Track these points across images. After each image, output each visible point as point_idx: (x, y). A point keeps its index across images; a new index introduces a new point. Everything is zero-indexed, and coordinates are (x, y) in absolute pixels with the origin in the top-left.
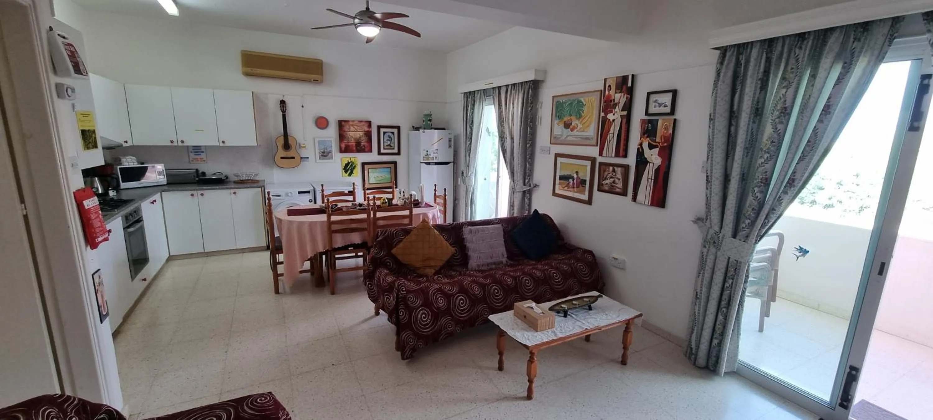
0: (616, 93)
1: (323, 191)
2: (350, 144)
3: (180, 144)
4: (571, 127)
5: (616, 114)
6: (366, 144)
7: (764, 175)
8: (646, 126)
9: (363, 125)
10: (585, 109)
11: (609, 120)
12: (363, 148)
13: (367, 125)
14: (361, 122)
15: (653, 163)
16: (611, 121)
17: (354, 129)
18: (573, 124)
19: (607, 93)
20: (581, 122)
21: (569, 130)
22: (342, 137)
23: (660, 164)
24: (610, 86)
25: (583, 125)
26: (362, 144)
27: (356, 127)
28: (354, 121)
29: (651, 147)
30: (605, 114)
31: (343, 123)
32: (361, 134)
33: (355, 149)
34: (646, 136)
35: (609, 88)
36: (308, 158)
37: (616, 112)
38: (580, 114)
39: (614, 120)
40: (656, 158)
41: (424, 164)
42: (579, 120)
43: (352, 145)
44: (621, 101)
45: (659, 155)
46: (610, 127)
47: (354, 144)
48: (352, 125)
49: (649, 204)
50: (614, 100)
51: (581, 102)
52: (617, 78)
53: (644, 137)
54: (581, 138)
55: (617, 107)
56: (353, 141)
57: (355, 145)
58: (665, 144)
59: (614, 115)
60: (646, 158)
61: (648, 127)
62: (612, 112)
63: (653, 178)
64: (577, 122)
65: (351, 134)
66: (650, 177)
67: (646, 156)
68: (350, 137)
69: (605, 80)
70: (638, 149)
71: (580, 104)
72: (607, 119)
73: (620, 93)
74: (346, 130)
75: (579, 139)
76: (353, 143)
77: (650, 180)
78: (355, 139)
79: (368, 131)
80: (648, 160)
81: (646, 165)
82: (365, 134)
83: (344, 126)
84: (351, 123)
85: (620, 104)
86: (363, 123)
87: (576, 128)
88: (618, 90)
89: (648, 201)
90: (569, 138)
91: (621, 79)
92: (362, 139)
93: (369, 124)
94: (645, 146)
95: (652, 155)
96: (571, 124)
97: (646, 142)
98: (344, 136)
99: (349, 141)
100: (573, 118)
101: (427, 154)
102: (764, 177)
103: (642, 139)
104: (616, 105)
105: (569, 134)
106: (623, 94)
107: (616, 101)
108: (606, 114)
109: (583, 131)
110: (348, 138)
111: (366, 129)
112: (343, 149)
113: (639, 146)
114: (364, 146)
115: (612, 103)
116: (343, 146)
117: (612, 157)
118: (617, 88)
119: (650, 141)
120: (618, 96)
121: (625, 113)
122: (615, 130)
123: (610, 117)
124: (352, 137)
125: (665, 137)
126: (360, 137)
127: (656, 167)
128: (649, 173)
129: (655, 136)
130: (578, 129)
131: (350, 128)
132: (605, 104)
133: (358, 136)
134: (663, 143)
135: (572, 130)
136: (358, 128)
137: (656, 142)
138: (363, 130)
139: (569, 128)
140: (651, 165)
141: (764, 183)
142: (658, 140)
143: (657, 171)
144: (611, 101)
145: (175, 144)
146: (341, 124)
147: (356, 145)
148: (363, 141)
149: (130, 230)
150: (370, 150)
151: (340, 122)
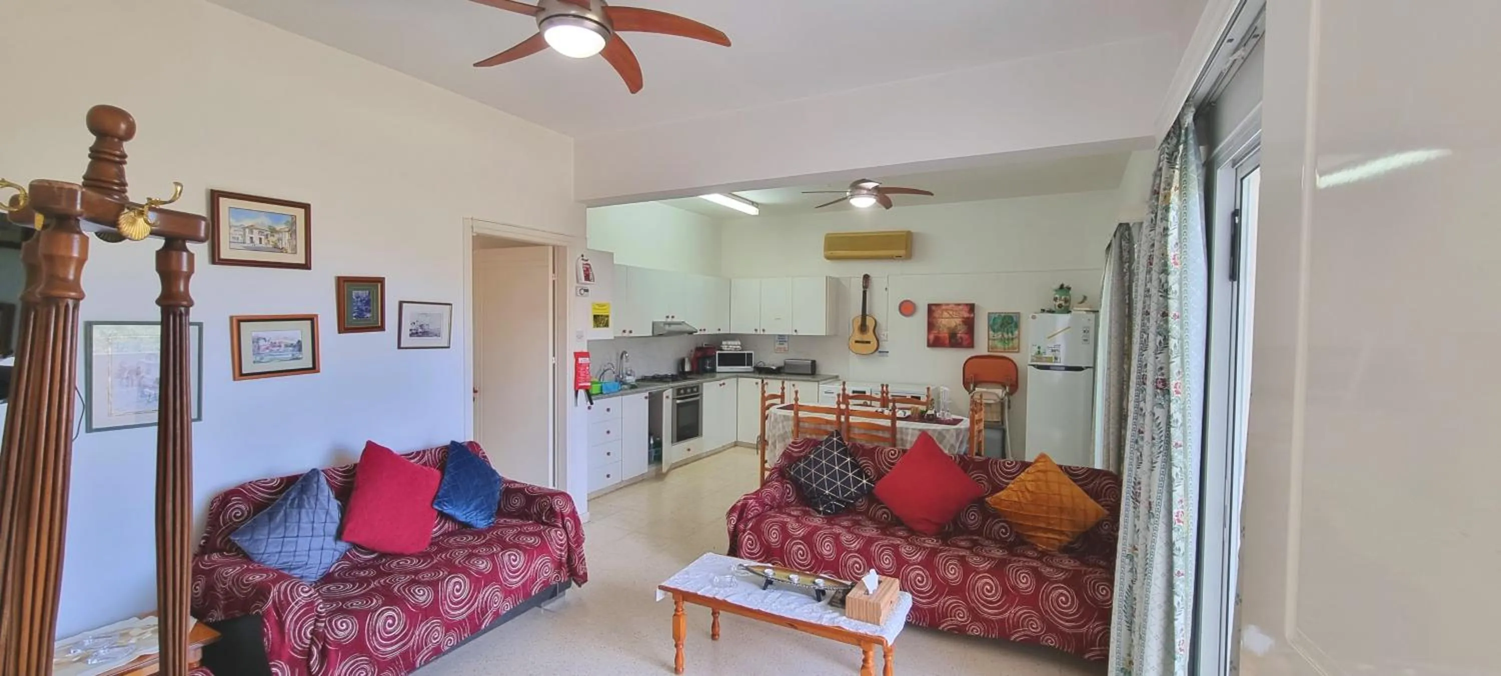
2: (941, 335)
3: (762, 333)
6: (963, 335)
7: (1159, 373)
9: (962, 310)
12: (960, 341)
13: (967, 309)
14: (959, 305)
17: (948, 316)
22: (931, 326)
26: (959, 335)
27: (951, 313)
28: (948, 305)
31: (934, 308)
32: (958, 322)
33: (947, 341)
36: (887, 352)
41: (1032, 367)
43: (944, 337)
47: (947, 335)
48: (946, 310)
56: (946, 331)
57: (948, 337)
65: (943, 323)
68: (941, 326)
74: (938, 316)
76: (945, 334)
78: (949, 328)
79: (968, 318)
82: (963, 321)
83: (935, 311)
84: (944, 307)
86: (961, 307)
92: (959, 328)
93: (971, 308)
98: (934, 324)
99: (939, 331)
101: (1039, 352)
102: (1160, 377)
110: (939, 327)
111: (966, 315)
112: (931, 341)
114: (961, 338)
116: (932, 337)
124: (945, 325)
126: (956, 326)
131: (942, 314)
133: (953, 325)
136: (954, 313)
138: (961, 316)
141: (1161, 389)
145: (758, 333)
146: (931, 309)
148: (961, 333)
149: (678, 401)
150: (971, 345)
151: (930, 306)
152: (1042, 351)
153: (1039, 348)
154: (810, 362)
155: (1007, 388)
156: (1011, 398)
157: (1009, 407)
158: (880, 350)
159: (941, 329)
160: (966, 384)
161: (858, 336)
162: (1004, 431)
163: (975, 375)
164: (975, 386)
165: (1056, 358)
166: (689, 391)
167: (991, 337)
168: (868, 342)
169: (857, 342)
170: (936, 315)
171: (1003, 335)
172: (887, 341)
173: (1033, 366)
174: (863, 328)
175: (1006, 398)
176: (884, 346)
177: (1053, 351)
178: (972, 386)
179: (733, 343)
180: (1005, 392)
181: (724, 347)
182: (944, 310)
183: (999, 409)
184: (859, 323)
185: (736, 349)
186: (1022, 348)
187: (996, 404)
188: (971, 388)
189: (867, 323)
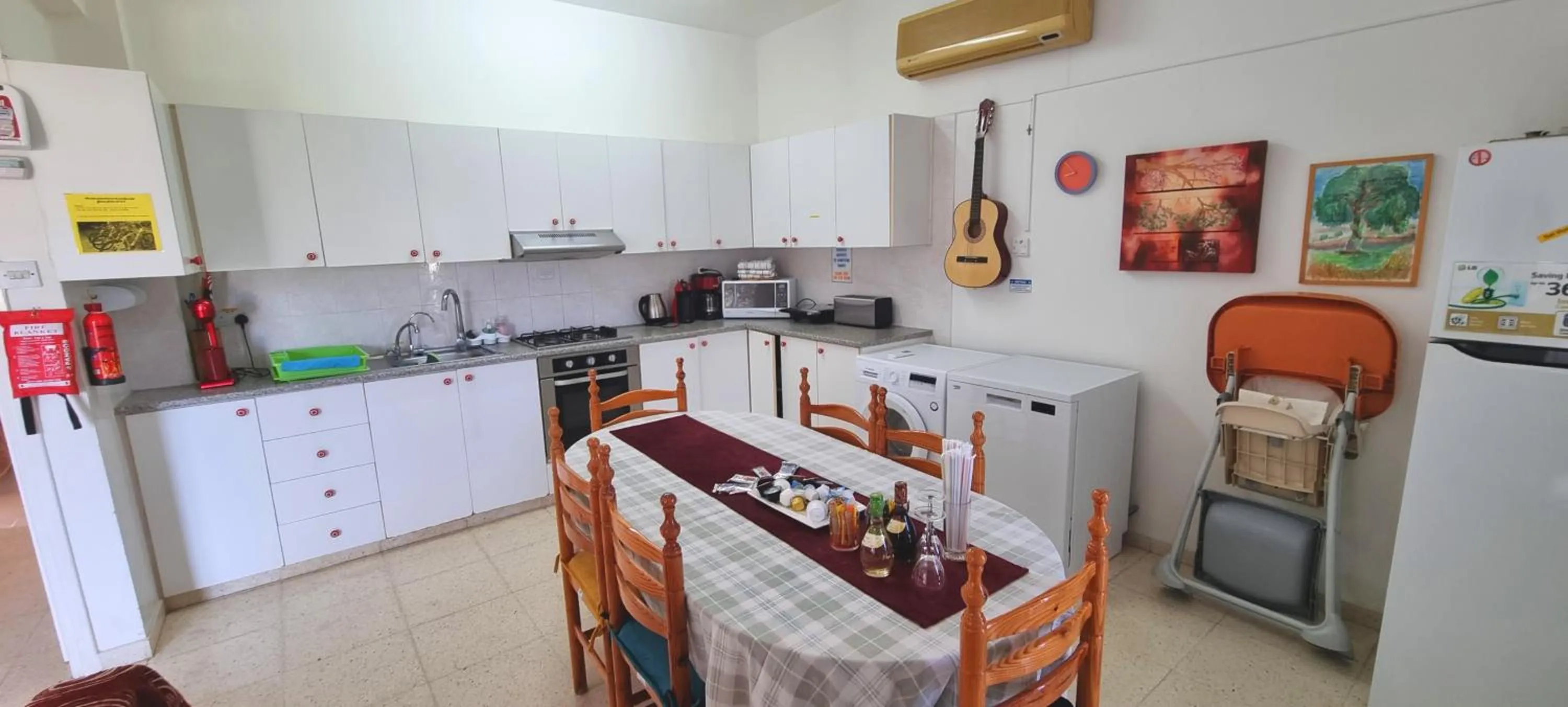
1: (805, 388)
2: (1159, 239)
12: (1211, 252)
13: (1241, 160)
17: (1181, 185)
22: (1131, 214)
26: (1208, 237)
27: (1189, 174)
28: (1181, 152)
31: (1141, 165)
32: (1208, 201)
33: (1174, 256)
36: (1028, 282)
43: (1167, 242)
47: (1174, 239)
48: (1176, 168)
56: (1171, 226)
57: (1176, 244)
65: (1167, 203)
68: (1160, 212)
76: (1168, 234)
78: (1181, 220)
79: (1242, 186)
82: (1226, 198)
83: (1145, 175)
84: (1170, 161)
86: (1219, 157)
93: (1256, 154)
98: (1141, 209)
99: (1154, 227)
101: (1488, 295)
110: (1155, 216)
111: (1234, 176)
112: (1131, 256)
114: (1216, 245)
116: (1133, 244)
124: (1169, 211)
126: (1202, 212)
131: (1165, 180)
133: (1193, 208)
136: (1199, 175)
138: (1220, 182)
145: (790, 245)
146: (1136, 169)
147: (1180, 242)
148: (1214, 228)
149: (560, 383)
150: (1245, 266)
151: (1131, 161)
152: (1500, 289)
153: (1491, 277)
154: (873, 301)
155: (1351, 398)
156: (1361, 426)
157: (1350, 455)
158: (1013, 275)
159: (1157, 223)
160: (1215, 375)
161: (964, 247)
162: (1317, 533)
163: (1243, 352)
164: (1240, 384)
166: (612, 358)
167: (1314, 237)
168: (983, 260)
169: (961, 259)
170: (1147, 184)
171: (1356, 234)
172: (1028, 256)
173: (1455, 344)
174: (974, 229)
175: (1341, 429)
176: (1022, 268)
178: (1231, 382)
179: (757, 265)
180: (1338, 410)
181: (742, 273)
182: (1169, 168)
183: (1313, 458)
184: (967, 217)
185: (762, 277)
186: (1426, 274)
187: (1305, 442)
188: (1228, 389)
189: (983, 217)
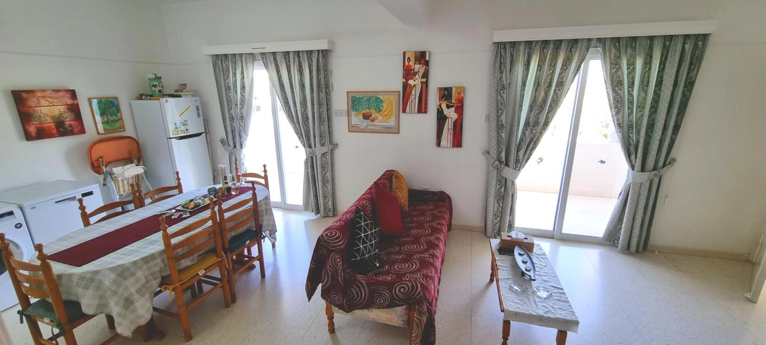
0: (415, 64)
4: (371, 118)
5: (416, 80)
6: (72, 123)
8: (443, 92)
9: (64, 97)
10: (385, 105)
11: (410, 85)
12: (70, 128)
13: (68, 95)
14: (58, 91)
15: (452, 118)
16: (412, 85)
17: (47, 103)
18: (373, 116)
19: (407, 63)
20: (382, 114)
21: (369, 121)
22: (24, 116)
23: (457, 118)
24: (409, 58)
25: (383, 117)
26: (66, 123)
27: (50, 100)
28: (44, 91)
29: (448, 107)
30: (405, 80)
31: (22, 95)
32: (61, 110)
33: (55, 131)
34: (443, 99)
35: (409, 60)
37: (416, 79)
38: (379, 108)
39: (414, 85)
40: (453, 114)
42: (379, 114)
43: (50, 127)
44: (420, 70)
45: (455, 112)
46: (412, 91)
47: (52, 125)
48: (44, 97)
49: (451, 146)
50: (414, 69)
51: (379, 98)
52: (415, 52)
53: (442, 100)
54: (382, 127)
55: (417, 75)
56: (49, 120)
57: (54, 127)
58: (459, 104)
59: (414, 81)
60: (445, 115)
61: (444, 93)
62: (413, 79)
63: (452, 128)
64: (377, 115)
65: (44, 110)
66: (450, 128)
67: (445, 113)
68: (42, 115)
69: (404, 53)
70: (438, 109)
71: (379, 101)
72: (408, 84)
73: (419, 64)
74: (33, 104)
75: (381, 128)
76: (49, 123)
77: (450, 130)
78: (53, 117)
79: (72, 105)
80: (447, 116)
81: (447, 119)
82: (68, 109)
83: (27, 100)
84: (39, 94)
85: (419, 73)
86: (61, 94)
87: (377, 119)
88: (417, 62)
89: (450, 144)
90: (369, 127)
91: (419, 54)
92: (64, 116)
93: (73, 94)
94: (444, 106)
95: (450, 112)
96: (371, 116)
97: (444, 103)
98: (29, 115)
99: (40, 121)
100: (373, 111)
101: (176, 127)
103: (441, 102)
104: (416, 73)
105: (369, 124)
106: (422, 65)
107: (416, 70)
108: (407, 80)
109: (384, 122)
110: (40, 117)
111: (70, 102)
112: (34, 134)
113: (439, 107)
114: (71, 126)
115: (412, 71)
116: (31, 130)
117: (415, 113)
118: (416, 60)
119: (448, 103)
120: (417, 67)
121: (425, 80)
122: (416, 93)
123: (411, 82)
124: (45, 114)
125: (458, 99)
126: (60, 114)
127: (453, 120)
128: (448, 126)
129: (451, 99)
130: (379, 120)
131: (39, 102)
132: (405, 72)
133: (57, 113)
134: (457, 104)
135: (372, 121)
136: (55, 100)
137: (452, 103)
138: (64, 103)
139: (369, 119)
140: (450, 119)
142: (453, 101)
143: (455, 123)
144: (411, 70)
146: (19, 97)
147: (56, 126)
148: (68, 120)
150: (82, 131)
151: (15, 93)
153: (175, 124)
159: (42, 119)
160: (96, 169)
165: (187, 130)
167: (98, 121)
170: (31, 103)
171: (108, 118)
173: (175, 138)
177: (184, 125)
178: (104, 168)
182: (40, 97)
186: (128, 127)
188: (105, 171)
